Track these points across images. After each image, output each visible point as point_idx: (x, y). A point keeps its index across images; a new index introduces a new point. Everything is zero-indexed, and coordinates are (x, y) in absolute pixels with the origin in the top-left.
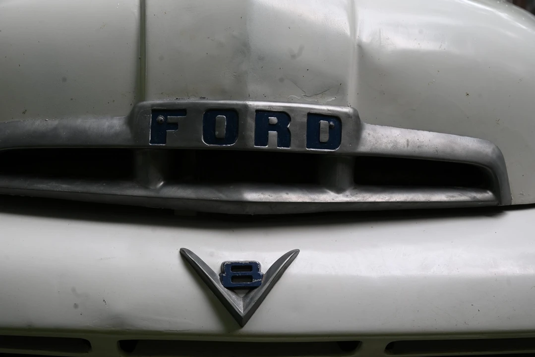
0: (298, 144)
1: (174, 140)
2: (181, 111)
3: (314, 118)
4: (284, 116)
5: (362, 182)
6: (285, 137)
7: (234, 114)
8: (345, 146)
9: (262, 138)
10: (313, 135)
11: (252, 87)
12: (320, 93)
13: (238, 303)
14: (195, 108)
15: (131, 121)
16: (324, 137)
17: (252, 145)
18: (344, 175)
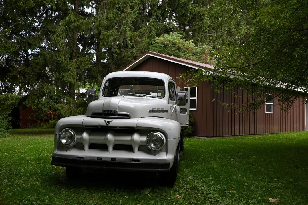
1: (105, 112)
3: (114, 111)
4: (112, 111)
5: (118, 116)
6: (112, 112)
7: (109, 111)
8: (117, 113)
10: (114, 112)
11: (110, 109)
12: (115, 109)
13: (108, 123)
14: (106, 110)
17: (110, 113)
18: (117, 115)
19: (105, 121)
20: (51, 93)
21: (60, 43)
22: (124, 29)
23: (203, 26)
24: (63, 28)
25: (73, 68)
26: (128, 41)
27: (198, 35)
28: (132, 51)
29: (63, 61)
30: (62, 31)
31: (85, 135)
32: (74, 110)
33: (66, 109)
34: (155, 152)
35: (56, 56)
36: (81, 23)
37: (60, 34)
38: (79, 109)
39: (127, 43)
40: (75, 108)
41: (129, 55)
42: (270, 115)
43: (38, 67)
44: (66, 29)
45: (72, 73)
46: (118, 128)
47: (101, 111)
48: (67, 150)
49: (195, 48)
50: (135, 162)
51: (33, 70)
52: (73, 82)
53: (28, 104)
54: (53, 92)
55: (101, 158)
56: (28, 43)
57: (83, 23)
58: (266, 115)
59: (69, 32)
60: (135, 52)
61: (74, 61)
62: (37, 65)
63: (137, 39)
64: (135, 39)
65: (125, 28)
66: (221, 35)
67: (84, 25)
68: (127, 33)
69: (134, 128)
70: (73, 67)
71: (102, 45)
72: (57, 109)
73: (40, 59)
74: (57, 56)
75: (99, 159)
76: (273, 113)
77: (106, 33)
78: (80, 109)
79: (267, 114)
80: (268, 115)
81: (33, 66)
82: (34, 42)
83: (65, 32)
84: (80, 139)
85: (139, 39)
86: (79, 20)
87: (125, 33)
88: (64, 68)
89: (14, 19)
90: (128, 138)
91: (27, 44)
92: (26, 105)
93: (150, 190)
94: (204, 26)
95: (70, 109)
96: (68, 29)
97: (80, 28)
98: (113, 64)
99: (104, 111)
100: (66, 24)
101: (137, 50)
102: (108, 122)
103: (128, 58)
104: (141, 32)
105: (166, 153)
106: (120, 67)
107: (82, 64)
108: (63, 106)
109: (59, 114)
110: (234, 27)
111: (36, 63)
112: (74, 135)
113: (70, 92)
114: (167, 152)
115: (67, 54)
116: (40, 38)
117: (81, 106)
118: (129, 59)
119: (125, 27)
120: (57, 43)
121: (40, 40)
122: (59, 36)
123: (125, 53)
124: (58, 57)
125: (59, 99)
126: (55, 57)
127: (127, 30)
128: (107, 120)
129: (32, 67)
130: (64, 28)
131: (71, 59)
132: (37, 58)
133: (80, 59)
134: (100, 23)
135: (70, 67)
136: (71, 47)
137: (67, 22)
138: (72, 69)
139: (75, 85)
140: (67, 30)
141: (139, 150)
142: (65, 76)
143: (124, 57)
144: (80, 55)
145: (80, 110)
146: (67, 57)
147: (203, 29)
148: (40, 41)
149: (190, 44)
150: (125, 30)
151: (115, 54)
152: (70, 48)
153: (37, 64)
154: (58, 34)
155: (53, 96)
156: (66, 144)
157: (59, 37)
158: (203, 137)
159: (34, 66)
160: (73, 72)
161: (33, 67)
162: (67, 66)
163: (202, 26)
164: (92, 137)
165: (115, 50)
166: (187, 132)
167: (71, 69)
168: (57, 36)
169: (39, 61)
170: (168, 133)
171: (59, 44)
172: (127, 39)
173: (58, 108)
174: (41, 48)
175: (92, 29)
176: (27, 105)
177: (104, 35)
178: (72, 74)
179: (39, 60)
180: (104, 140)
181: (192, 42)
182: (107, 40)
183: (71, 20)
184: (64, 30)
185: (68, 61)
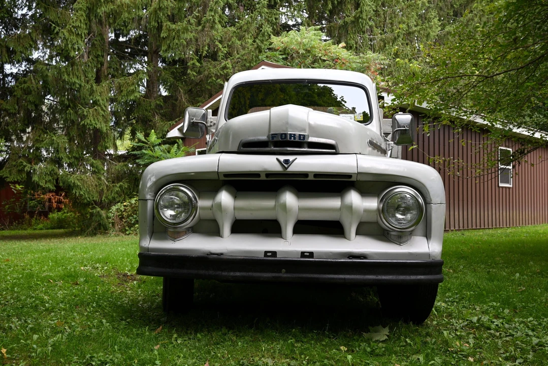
0: (297, 139)
1: (275, 139)
2: (277, 134)
3: (300, 135)
4: (295, 135)
5: (309, 147)
6: (295, 138)
7: (286, 134)
8: (306, 140)
9: (290, 138)
10: (300, 138)
11: (289, 130)
12: (301, 131)
13: (286, 166)
14: (279, 134)
15: (268, 137)
16: (302, 138)
17: (289, 139)
18: (306, 145)
19: (277, 159)
20: (58, 151)
21: (76, 46)
22: (210, 19)
23: (362, 19)
24: (82, 16)
25: (103, 100)
26: (217, 43)
27: (352, 36)
28: (225, 65)
29: (83, 85)
30: (80, 21)
31: (225, 198)
32: (107, 186)
33: (92, 185)
34: (400, 237)
35: (67, 73)
36: (119, 6)
37: (75, 28)
38: (118, 185)
39: (215, 48)
40: (108, 182)
41: (219, 74)
42: (508, 190)
43: (31, 98)
44: (88, 17)
45: (102, 109)
46: (311, 178)
47: (264, 138)
48: (175, 239)
49: (352, 59)
50: (361, 259)
51: (18, 104)
52: (105, 128)
53: (9, 176)
54: (63, 150)
55: (274, 253)
56: (7, 47)
57: (123, 5)
58: (501, 189)
59: (94, 25)
60: (231, 67)
61: (105, 84)
62: (26, 94)
63: (233, 40)
64: (229, 41)
65: (213, 16)
66: (395, 38)
67: (126, 9)
68: (216, 26)
69: (349, 176)
70: (102, 97)
71: (166, 50)
72: (72, 185)
73: (33, 81)
74: (71, 73)
75: (268, 254)
76: (511, 186)
77: (174, 26)
78: (121, 183)
79: (502, 187)
80: (504, 189)
81: (19, 96)
82: (19, 45)
83: (86, 24)
84: (211, 208)
85: (237, 41)
87: (212, 27)
88: (84, 99)
90: (334, 203)
91: (4, 50)
92: (5, 178)
93: (386, 331)
94: (364, 17)
95: (100, 184)
96: (92, 17)
97: (118, 17)
98: (185, 94)
99: (274, 136)
100: (87, 7)
101: (235, 62)
102: (287, 161)
103: (217, 80)
104: (241, 28)
105: (425, 239)
106: (200, 99)
107: (122, 91)
108: (85, 178)
109: (77, 194)
110: (415, 23)
111: (24, 90)
112: (195, 199)
113: (99, 151)
114: (427, 235)
115: (90, 70)
116: (32, 39)
117: (122, 179)
118: (219, 80)
119: (213, 14)
120: (70, 46)
121: (33, 41)
123: (209, 68)
124: (71, 76)
125: (76, 163)
126: (66, 76)
127: (217, 21)
128: (282, 158)
129: (16, 98)
130: (84, 15)
131: (98, 80)
132: (26, 79)
133: (117, 80)
134: (161, 5)
135: (98, 98)
136: (99, 55)
137: (91, 4)
138: (101, 101)
139: (107, 136)
140: (90, 21)
141: (358, 233)
142: (87, 115)
143: (209, 77)
145: (121, 187)
146: (90, 75)
147: (362, 24)
148: (31, 43)
150: (212, 20)
151: (191, 70)
152: (97, 57)
153: (27, 92)
154: (73, 26)
155: (62, 158)
156: (174, 222)
157: (73, 33)
159: (21, 96)
160: (105, 109)
161: (18, 98)
162: (90, 95)
163: (359, 17)
164: (243, 203)
165: (192, 62)
167: (99, 100)
168: (70, 32)
169: (31, 86)
170: (430, 190)
171: (74, 49)
172: (215, 39)
173: (74, 183)
174: (30, 61)
175: (142, 18)
176: (7, 177)
177: (170, 30)
178: (102, 112)
179: (32, 83)
180: (274, 208)
181: (343, 47)
182: (176, 41)
184: (84, 20)
185: (94, 86)
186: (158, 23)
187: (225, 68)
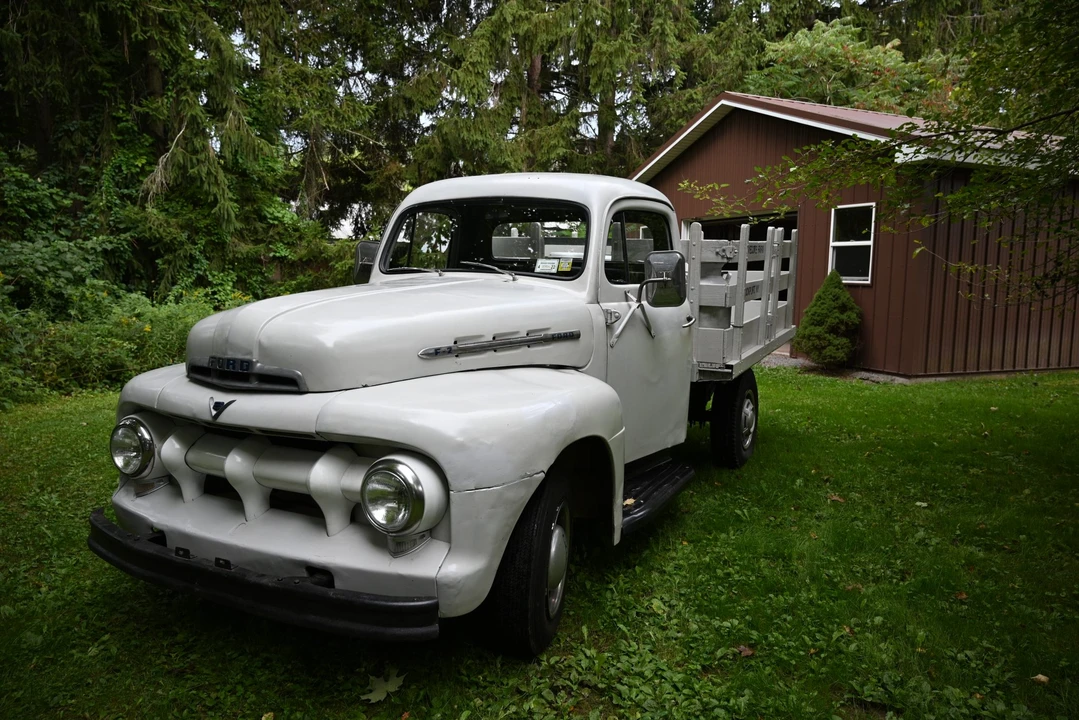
0: (238, 368)
1: (214, 366)
2: (215, 358)
3: (243, 361)
4: (234, 360)
5: (257, 381)
6: (234, 366)
7: (223, 359)
8: (250, 371)
9: (228, 367)
10: (242, 366)
12: (247, 354)
17: (225, 368)
18: (253, 379)
21: (475, 91)
24: (483, 45)
25: (516, 161)
26: (673, 65)
28: (690, 96)
29: (489, 142)
30: (481, 53)
31: (173, 446)
35: (467, 130)
36: (535, 25)
37: (473, 64)
41: (681, 111)
43: (431, 163)
49: (902, 68)
51: (419, 171)
56: (404, 98)
60: (699, 97)
63: (706, 55)
65: (661, 25)
67: (544, 28)
68: (669, 40)
70: (516, 157)
73: (437, 140)
75: (180, 552)
77: (605, 47)
81: (419, 162)
82: (418, 93)
83: (491, 56)
85: (713, 57)
86: (532, 14)
87: (664, 42)
89: (364, 32)
91: (401, 101)
96: (498, 46)
97: (535, 40)
99: (213, 360)
100: (492, 32)
101: (708, 90)
102: (218, 406)
103: (676, 119)
104: (722, 33)
107: (542, 147)
111: (425, 153)
112: (152, 439)
115: (501, 120)
118: (680, 120)
119: (662, 21)
120: (468, 91)
122: (471, 69)
123: (668, 103)
124: (473, 131)
126: (465, 133)
127: (670, 31)
128: (218, 397)
129: (417, 164)
130: (488, 44)
133: (538, 131)
134: (588, 16)
135: (508, 159)
136: (512, 98)
137: (497, 26)
138: (513, 163)
144: (538, 121)
148: (433, 88)
149: (889, 55)
150: (660, 30)
152: (511, 101)
153: (429, 155)
154: (470, 63)
156: (128, 472)
157: (471, 72)
158: (888, 373)
162: (498, 156)
165: (635, 97)
166: (831, 357)
167: (510, 163)
168: (467, 71)
169: (432, 147)
171: (473, 95)
172: (670, 59)
177: (601, 54)
179: (434, 143)
181: (897, 48)
182: (607, 70)
183: (505, 19)
184: (487, 51)
186: (586, 44)
187: (691, 100)
